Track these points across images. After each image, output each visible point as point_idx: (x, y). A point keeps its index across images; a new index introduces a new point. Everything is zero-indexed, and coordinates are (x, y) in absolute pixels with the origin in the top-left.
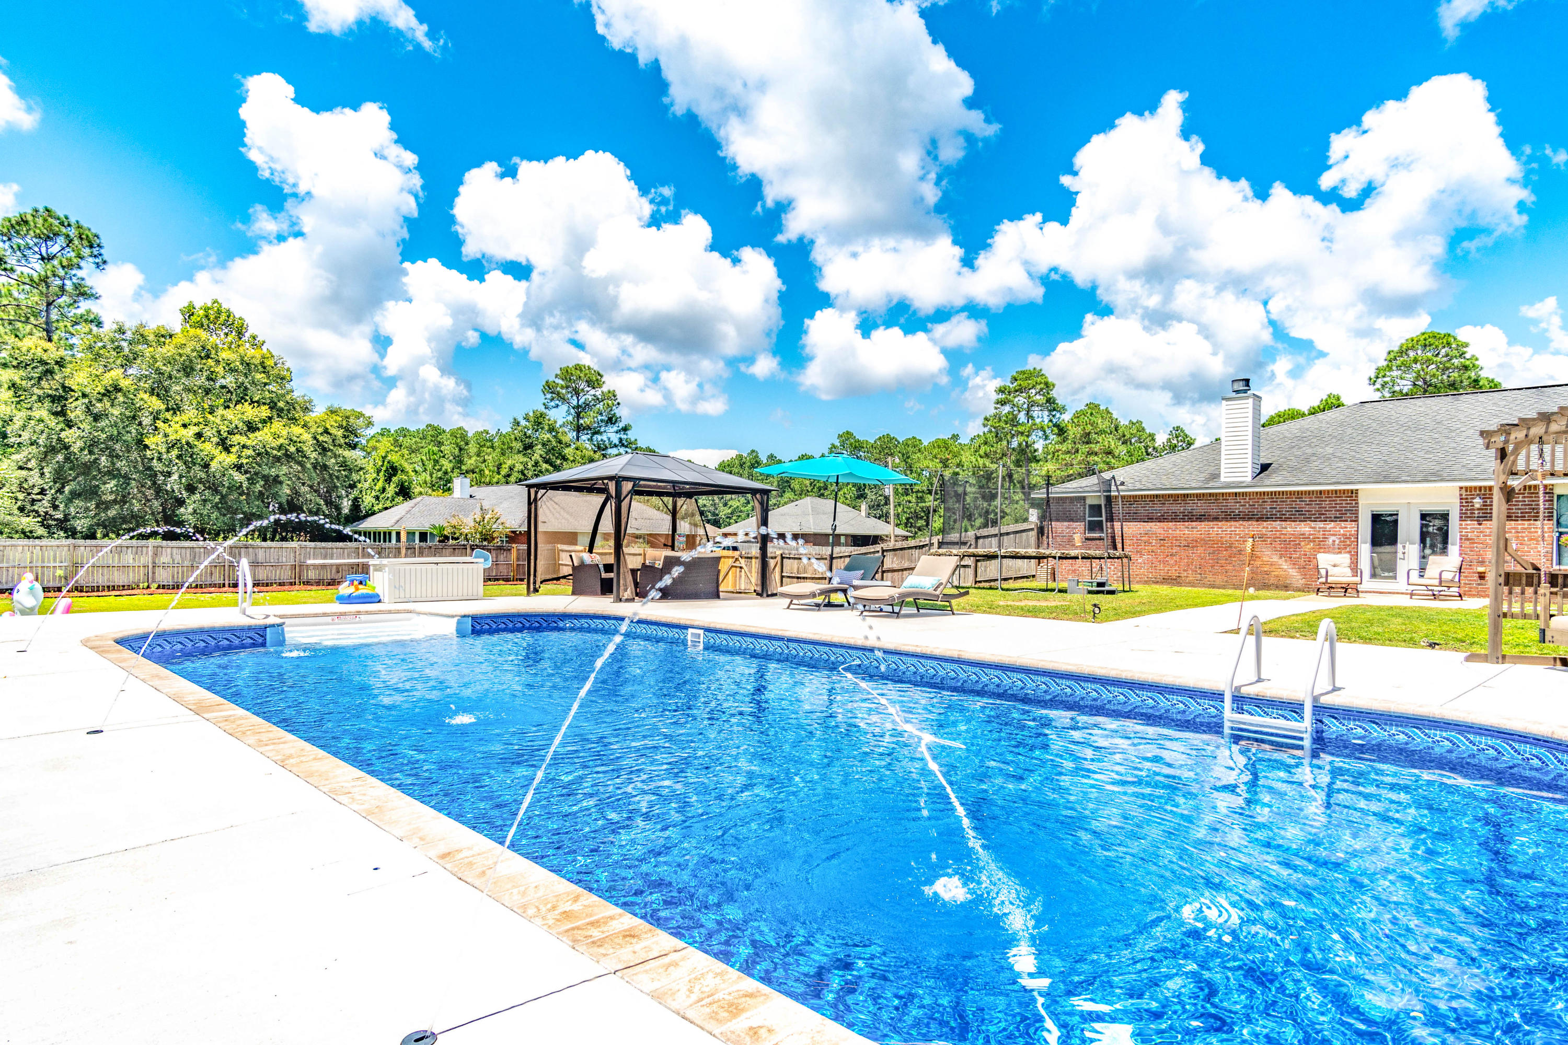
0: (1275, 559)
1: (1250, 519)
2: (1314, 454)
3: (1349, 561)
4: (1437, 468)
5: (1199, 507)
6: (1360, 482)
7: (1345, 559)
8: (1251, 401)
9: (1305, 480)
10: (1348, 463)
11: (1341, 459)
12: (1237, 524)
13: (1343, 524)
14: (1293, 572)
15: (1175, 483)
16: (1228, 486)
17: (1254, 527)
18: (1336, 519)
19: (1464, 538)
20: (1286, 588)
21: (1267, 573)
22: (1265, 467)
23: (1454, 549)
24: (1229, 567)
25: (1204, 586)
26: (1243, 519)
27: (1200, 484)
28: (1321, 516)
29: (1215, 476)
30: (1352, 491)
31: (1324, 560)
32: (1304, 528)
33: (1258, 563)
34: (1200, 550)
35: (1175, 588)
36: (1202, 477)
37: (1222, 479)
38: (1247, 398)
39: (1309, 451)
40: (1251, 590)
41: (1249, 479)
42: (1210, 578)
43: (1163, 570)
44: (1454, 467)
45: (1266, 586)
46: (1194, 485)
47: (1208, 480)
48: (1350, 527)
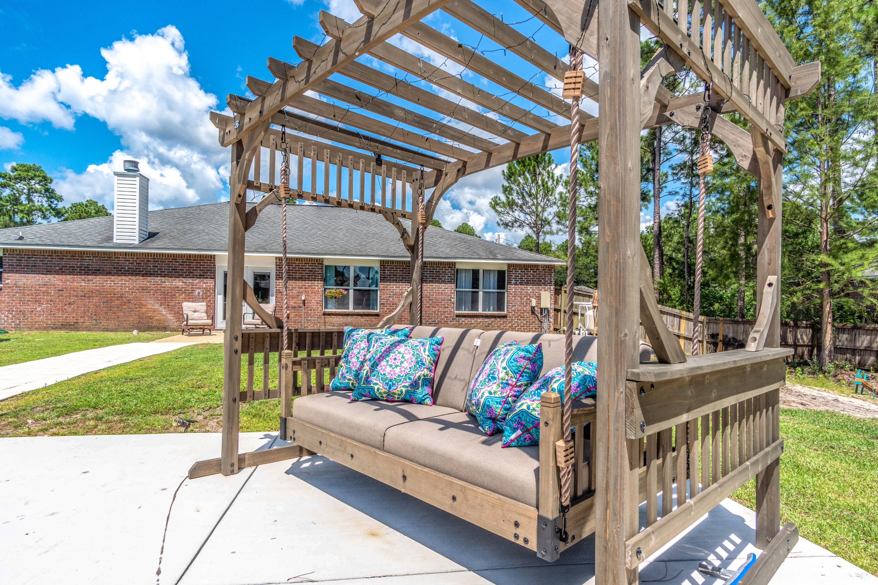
0: (157, 306)
1: (137, 275)
2: (191, 229)
3: (205, 308)
4: (264, 244)
5: (95, 264)
6: (216, 250)
7: (201, 306)
8: (138, 179)
9: (179, 245)
10: (211, 236)
11: (208, 234)
12: (127, 278)
13: (205, 280)
14: (170, 317)
15: (73, 241)
16: (119, 246)
17: (140, 281)
18: (201, 276)
19: (279, 292)
20: (165, 329)
21: (151, 318)
22: (152, 235)
23: (273, 299)
24: (121, 314)
25: (99, 330)
26: (132, 274)
27: (95, 244)
28: (190, 274)
29: (110, 238)
30: (211, 256)
31: (187, 307)
32: (178, 283)
33: (144, 310)
34: (96, 300)
35: (73, 333)
36: (99, 238)
37: (115, 241)
38: (135, 176)
39: (188, 227)
40: (135, 332)
41: (137, 242)
42: (104, 323)
43: (61, 317)
44: (274, 244)
45: (150, 329)
46: (89, 244)
47: (104, 241)
48: (210, 283)
